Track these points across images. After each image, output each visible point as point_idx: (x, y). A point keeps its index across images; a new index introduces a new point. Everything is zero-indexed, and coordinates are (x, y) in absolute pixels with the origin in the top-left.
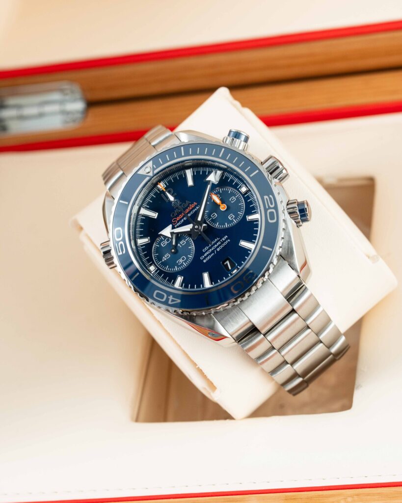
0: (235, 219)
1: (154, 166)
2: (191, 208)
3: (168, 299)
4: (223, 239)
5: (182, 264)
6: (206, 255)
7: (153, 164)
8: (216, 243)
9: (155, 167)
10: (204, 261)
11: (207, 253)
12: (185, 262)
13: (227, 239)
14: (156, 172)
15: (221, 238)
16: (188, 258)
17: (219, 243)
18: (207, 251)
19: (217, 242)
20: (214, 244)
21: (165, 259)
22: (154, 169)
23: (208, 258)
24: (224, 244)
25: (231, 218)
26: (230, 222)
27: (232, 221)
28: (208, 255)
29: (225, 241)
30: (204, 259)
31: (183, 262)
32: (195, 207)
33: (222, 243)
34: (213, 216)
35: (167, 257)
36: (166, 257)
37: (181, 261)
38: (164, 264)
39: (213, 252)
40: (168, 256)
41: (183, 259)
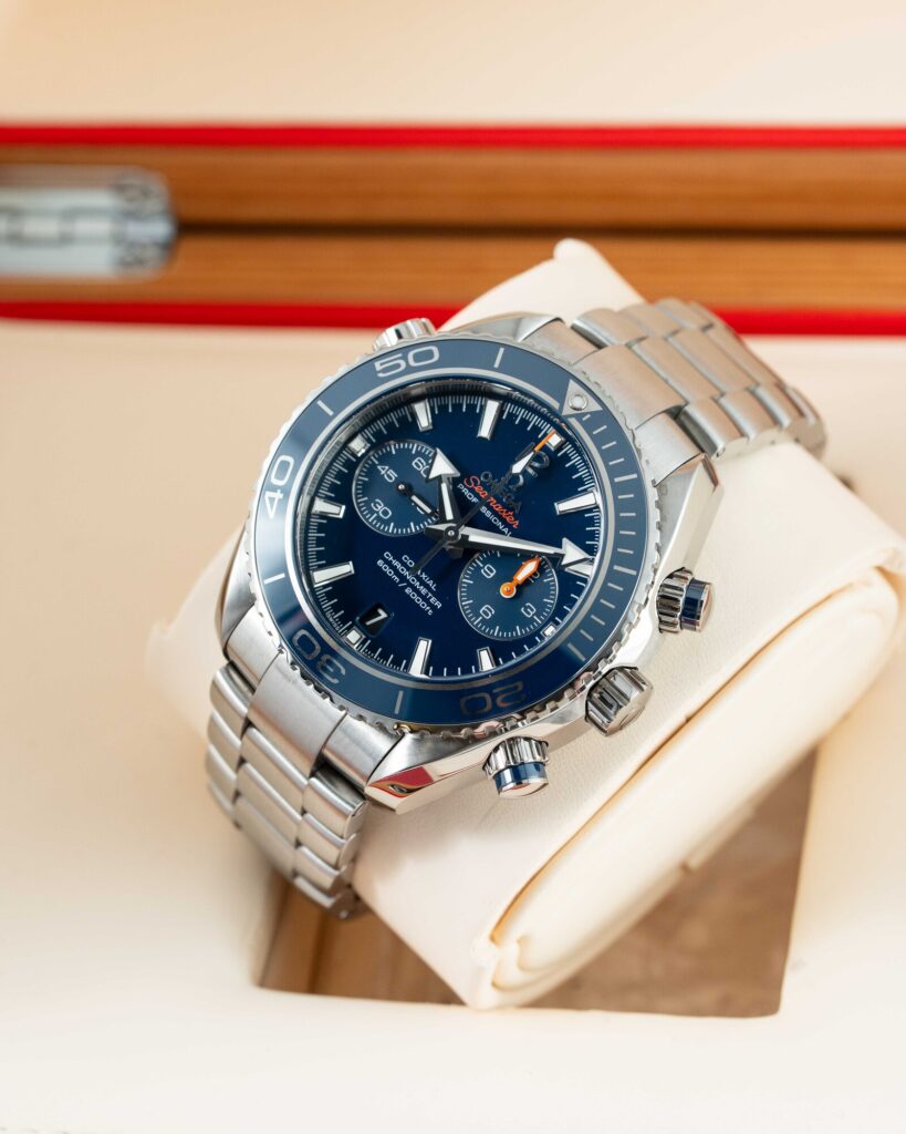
0: (483, 621)
1: (588, 416)
2: (504, 514)
3: (274, 489)
4: (433, 600)
5: (372, 512)
6: (395, 563)
7: (590, 413)
8: (422, 583)
9: (584, 419)
10: (380, 563)
11: (399, 566)
12: (378, 518)
13: (433, 607)
14: (573, 422)
15: (434, 594)
16: (387, 523)
17: (424, 591)
18: (404, 564)
19: (427, 586)
20: (419, 579)
21: (383, 472)
22: (579, 417)
23: (388, 570)
24: (421, 603)
25: (484, 612)
26: (475, 610)
27: (478, 615)
28: (394, 568)
29: (429, 604)
30: (387, 562)
31: (377, 515)
32: (506, 524)
33: (425, 598)
34: (488, 568)
35: (388, 476)
36: (388, 473)
37: (380, 508)
38: (372, 471)
39: (403, 578)
40: (391, 478)
41: (385, 513)
